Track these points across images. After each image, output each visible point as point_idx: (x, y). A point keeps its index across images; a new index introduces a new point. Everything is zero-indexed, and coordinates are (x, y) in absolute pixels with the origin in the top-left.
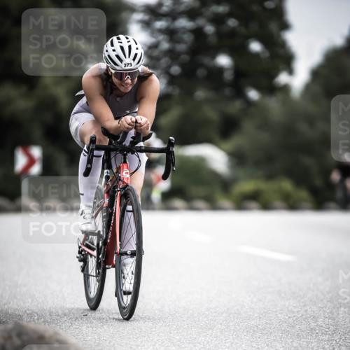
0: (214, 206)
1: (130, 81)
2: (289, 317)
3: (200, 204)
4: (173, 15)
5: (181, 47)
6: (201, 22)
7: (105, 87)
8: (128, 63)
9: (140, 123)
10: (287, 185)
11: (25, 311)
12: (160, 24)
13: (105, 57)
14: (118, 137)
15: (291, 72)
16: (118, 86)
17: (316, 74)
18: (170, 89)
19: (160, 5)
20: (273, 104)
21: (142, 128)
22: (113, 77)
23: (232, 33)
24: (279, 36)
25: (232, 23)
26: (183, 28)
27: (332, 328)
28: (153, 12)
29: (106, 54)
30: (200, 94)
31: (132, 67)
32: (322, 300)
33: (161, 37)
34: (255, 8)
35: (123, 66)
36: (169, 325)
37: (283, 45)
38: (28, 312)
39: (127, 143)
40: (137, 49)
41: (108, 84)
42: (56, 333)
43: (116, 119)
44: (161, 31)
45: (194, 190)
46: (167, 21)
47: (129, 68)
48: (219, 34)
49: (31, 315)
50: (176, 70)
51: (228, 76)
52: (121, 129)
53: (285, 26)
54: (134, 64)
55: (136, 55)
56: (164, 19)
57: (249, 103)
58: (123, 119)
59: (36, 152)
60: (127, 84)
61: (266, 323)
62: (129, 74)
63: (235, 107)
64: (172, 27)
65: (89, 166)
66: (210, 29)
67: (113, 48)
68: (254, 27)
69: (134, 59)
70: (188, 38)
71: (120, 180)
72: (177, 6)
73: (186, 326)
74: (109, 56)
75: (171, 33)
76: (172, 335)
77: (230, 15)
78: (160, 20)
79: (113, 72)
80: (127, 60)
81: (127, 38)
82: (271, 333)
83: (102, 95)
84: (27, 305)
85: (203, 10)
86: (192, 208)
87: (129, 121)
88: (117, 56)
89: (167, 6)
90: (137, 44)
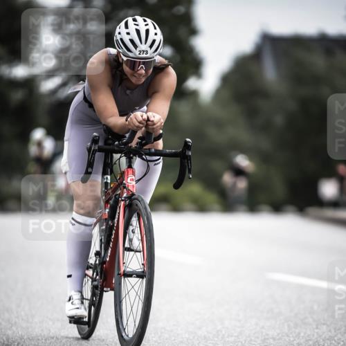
1: (144, 72)
9: (153, 121)
13: (117, 40)
16: (129, 76)
21: (155, 126)
22: (124, 66)
29: (119, 37)
31: (148, 55)
35: (137, 53)
40: (156, 34)
41: (118, 72)
47: (144, 55)
52: (130, 127)
54: (150, 51)
55: (154, 41)
58: (132, 116)
60: (141, 75)
62: (144, 63)
65: (90, 170)
67: (127, 31)
69: (151, 46)
71: (124, 187)
74: (121, 39)
79: (125, 59)
80: (143, 47)
81: (145, 21)
87: (140, 119)
88: (132, 41)
90: (155, 28)
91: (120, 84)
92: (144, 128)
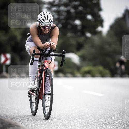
0: (74, 76)
1: (48, 29)
2: (102, 117)
3: (69, 75)
4: (59, 6)
5: (62, 17)
6: (69, 8)
7: (38, 31)
8: (47, 22)
9: (52, 45)
10: (101, 68)
11: (4, 115)
12: (54, 9)
14: (44, 50)
15: (102, 26)
16: (43, 31)
17: (112, 27)
19: (54, 2)
20: (96, 38)
21: (53, 47)
22: (41, 28)
23: (81, 12)
24: (98, 13)
25: (81, 8)
26: (63, 10)
27: (117, 121)
28: (52, 4)
29: (39, 19)
30: (69, 34)
31: (49, 24)
32: (114, 111)
34: (89, 3)
35: (45, 23)
36: (57, 120)
37: (99, 16)
38: (5, 115)
39: (47, 52)
40: (51, 17)
42: (15, 123)
43: (42, 43)
44: (54, 11)
45: (67, 70)
46: (57, 7)
47: (48, 24)
48: (76, 12)
49: (6, 116)
50: (60, 25)
51: (79, 28)
52: (45, 47)
53: (100, 9)
55: (50, 19)
57: (87, 38)
58: (46, 43)
59: (8, 56)
60: (47, 30)
61: (93, 119)
62: (48, 26)
63: (82, 39)
64: (58, 10)
65: (33, 61)
66: (72, 11)
67: (41, 17)
68: (89, 10)
69: (49, 21)
70: (64, 14)
71: (44, 66)
72: (60, 2)
73: (64, 120)
75: (58, 12)
76: (58, 123)
77: (80, 5)
78: (54, 7)
79: (41, 26)
80: (47, 21)
81: (47, 13)
82: (95, 123)
83: (37, 34)
84: (5, 112)
85: (70, 3)
86: (66, 77)
87: (48, 44)
88: (43, 20)
89: (57, 2)
90: (50, 15)
91: (41, 34)
92: (49, 48)
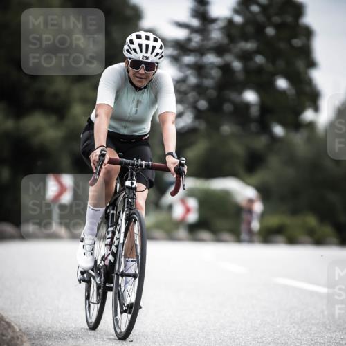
0: (238, 239)
4: (201, 51)
5: (208, 82)
6: (228, 58)
10: (312, 221)
12: (188, 59)
15: (316, 109)
18: (197, 124)
19: (189, 40)
20: (298, 139)
23: (260, 70)
24: (306, 73)
25: (259, 59)
26: (213, 65)
28: (182, 48)
30: (226, 129)
33: (189, 72)
34: (282, 45)
37: (310, 82)
44: (189, 66)
46: (195, 56)
48: (246, 70)
50: (203, 104)
51: (255, 112)
53: (312, 64)
56: (193, 54)
57: (274, 139)
63: (261, 142)
64: (200, 62)
66: (237, 65)
68: (281, 64)
70: (215, 73)
72: (205, 42)
75: (199, 69)
77: (258, 52)
78: (188, 55)
85: (231, 46)
89: (196, 42)
